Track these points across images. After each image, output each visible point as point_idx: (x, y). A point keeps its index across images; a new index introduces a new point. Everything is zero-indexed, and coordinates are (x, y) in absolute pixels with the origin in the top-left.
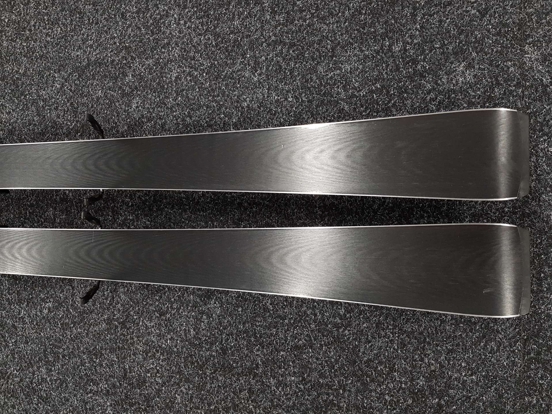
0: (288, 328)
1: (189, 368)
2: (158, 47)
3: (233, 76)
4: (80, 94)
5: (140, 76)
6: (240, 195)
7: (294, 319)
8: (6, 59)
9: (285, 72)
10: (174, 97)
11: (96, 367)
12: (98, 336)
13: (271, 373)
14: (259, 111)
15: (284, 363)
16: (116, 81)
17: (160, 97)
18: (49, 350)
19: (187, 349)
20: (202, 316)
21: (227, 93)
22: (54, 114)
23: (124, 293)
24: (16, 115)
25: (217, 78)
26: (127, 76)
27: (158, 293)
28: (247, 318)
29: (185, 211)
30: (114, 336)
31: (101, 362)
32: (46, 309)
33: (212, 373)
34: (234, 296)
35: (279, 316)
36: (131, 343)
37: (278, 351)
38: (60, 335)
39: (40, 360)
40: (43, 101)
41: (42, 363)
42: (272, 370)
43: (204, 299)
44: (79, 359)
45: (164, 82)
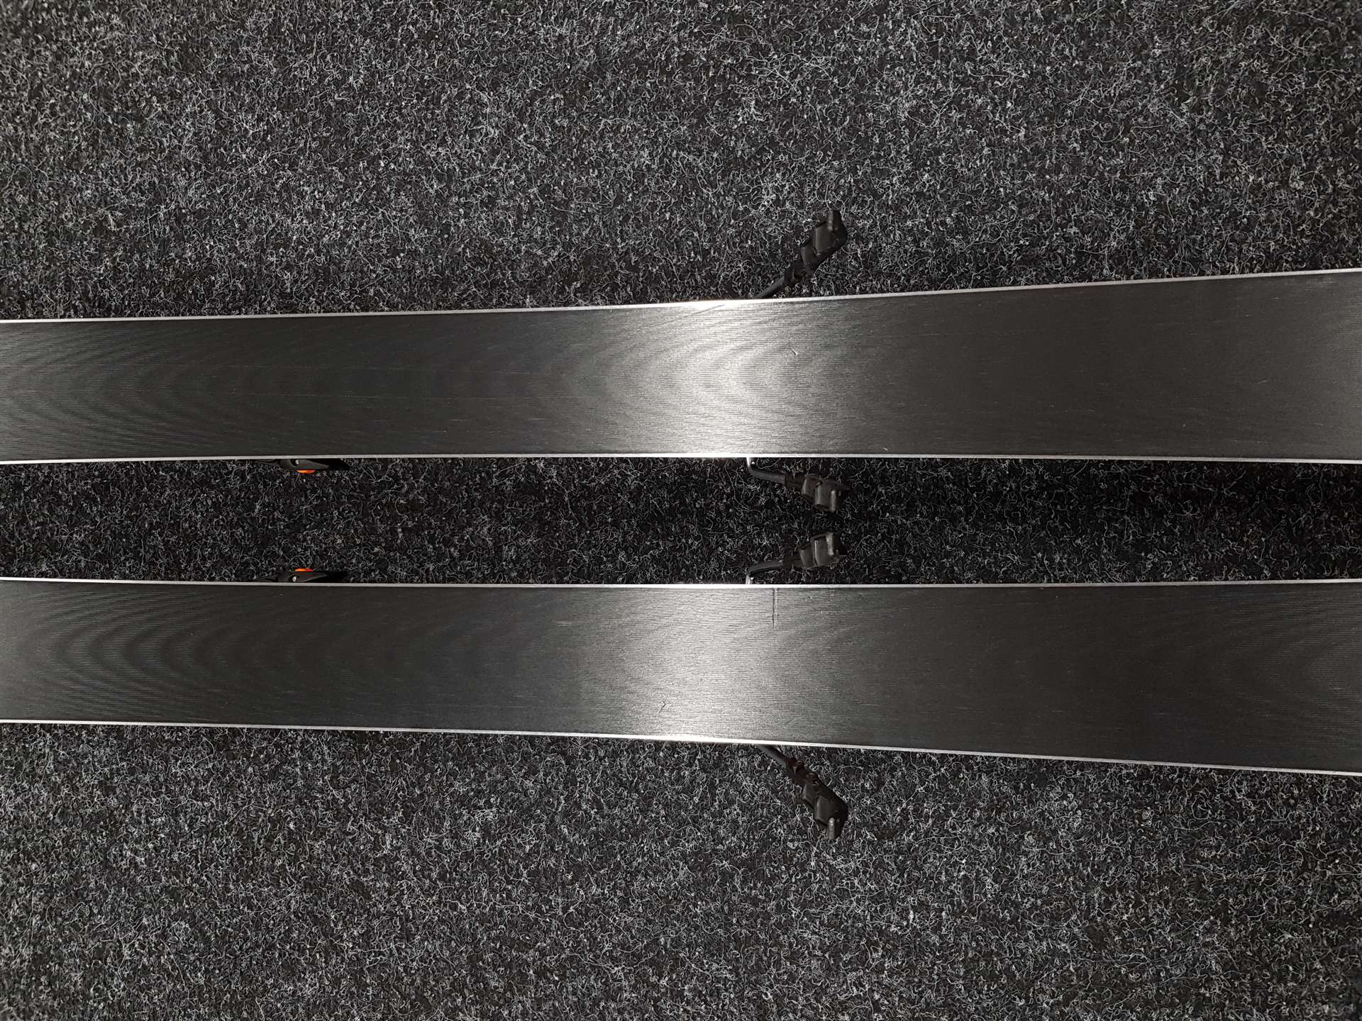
0: (1305, 863)
1: (980, 992)
2: (847, 19)
3: (1105, 111)
4: (575, 160)
5: (786, 105)
6: (1139, 472)
7: (1323, 835)
8: (296, 40)
9: (1276, 103)
10: (908, 173)
11: (657, 1000)
12: (663, 906)
13: (1253, 995)
14: (1194, 217)
15: (1294, 965)
16: (702, 120)
17: (855, 173)
18: (488, 957)
19: (973, 937)
20: (1022, 837)
21: (1086, 161)
22: (482, 221)
23: (751, 772)
24: (341, 221)
25: (1052, 118)
26: (739, 104)
27: (868, 769)
28: (1172, 839)
29: (954, 519)
30: (718, 903)
31: (676, 984)
32: (474, 830)
33: (1058, 1003)
34: (1128, 775)
35: (1277, 830)
36: (778, 925)
37: (1275, 930)
38: (528, 908)
39: (458, 987)
40: (440, 181)
41: (464, 998)
42: (1254, 986)
43: (1027, 787)
44: (596, 980)
45: (868, 125)
